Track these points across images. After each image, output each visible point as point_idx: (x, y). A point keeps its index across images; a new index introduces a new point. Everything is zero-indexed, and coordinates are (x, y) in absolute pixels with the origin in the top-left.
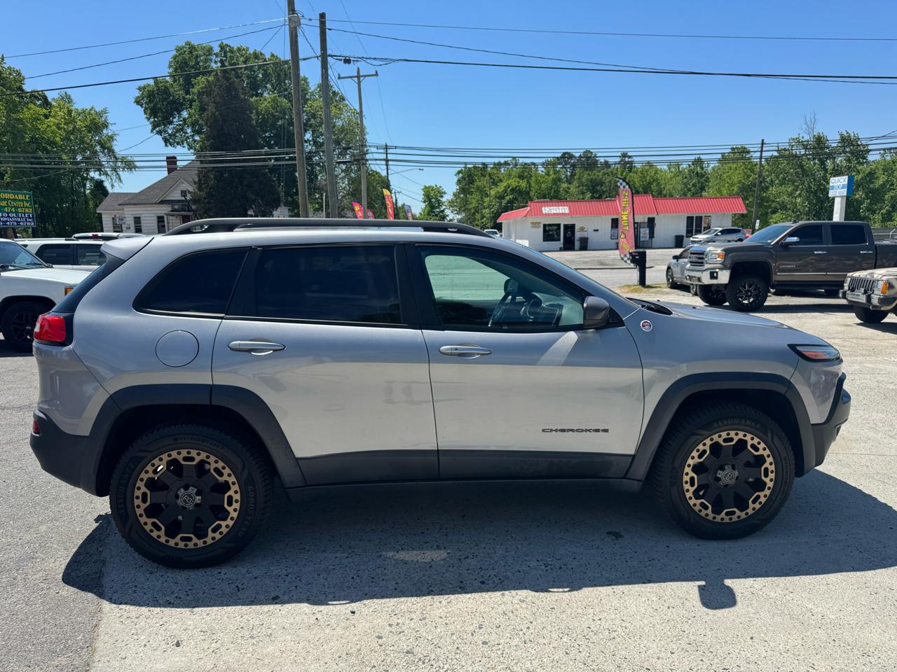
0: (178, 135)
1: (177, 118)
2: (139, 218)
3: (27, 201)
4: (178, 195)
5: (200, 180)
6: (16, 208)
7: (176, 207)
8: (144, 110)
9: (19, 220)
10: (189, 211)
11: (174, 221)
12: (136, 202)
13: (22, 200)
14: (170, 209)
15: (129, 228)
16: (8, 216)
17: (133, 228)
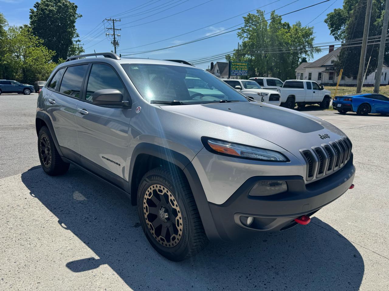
0: (342, 34)
1: (343, 26)
2: (311, 73)
3: (246, 66)
4: (330, 63)
5: (340, 55)
6: (242, 68)
7: (328, 68)
8: (328, 25)
9: (242, 73)
10: (333, 70)
11: (326, 75)
12: (311, 67)
13: (244, 66)
14: (325, 69)
15: (306, 78)
16: (238, 72)
17: (308, 78)
